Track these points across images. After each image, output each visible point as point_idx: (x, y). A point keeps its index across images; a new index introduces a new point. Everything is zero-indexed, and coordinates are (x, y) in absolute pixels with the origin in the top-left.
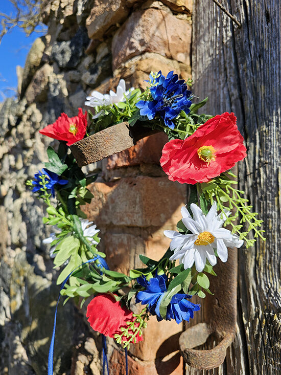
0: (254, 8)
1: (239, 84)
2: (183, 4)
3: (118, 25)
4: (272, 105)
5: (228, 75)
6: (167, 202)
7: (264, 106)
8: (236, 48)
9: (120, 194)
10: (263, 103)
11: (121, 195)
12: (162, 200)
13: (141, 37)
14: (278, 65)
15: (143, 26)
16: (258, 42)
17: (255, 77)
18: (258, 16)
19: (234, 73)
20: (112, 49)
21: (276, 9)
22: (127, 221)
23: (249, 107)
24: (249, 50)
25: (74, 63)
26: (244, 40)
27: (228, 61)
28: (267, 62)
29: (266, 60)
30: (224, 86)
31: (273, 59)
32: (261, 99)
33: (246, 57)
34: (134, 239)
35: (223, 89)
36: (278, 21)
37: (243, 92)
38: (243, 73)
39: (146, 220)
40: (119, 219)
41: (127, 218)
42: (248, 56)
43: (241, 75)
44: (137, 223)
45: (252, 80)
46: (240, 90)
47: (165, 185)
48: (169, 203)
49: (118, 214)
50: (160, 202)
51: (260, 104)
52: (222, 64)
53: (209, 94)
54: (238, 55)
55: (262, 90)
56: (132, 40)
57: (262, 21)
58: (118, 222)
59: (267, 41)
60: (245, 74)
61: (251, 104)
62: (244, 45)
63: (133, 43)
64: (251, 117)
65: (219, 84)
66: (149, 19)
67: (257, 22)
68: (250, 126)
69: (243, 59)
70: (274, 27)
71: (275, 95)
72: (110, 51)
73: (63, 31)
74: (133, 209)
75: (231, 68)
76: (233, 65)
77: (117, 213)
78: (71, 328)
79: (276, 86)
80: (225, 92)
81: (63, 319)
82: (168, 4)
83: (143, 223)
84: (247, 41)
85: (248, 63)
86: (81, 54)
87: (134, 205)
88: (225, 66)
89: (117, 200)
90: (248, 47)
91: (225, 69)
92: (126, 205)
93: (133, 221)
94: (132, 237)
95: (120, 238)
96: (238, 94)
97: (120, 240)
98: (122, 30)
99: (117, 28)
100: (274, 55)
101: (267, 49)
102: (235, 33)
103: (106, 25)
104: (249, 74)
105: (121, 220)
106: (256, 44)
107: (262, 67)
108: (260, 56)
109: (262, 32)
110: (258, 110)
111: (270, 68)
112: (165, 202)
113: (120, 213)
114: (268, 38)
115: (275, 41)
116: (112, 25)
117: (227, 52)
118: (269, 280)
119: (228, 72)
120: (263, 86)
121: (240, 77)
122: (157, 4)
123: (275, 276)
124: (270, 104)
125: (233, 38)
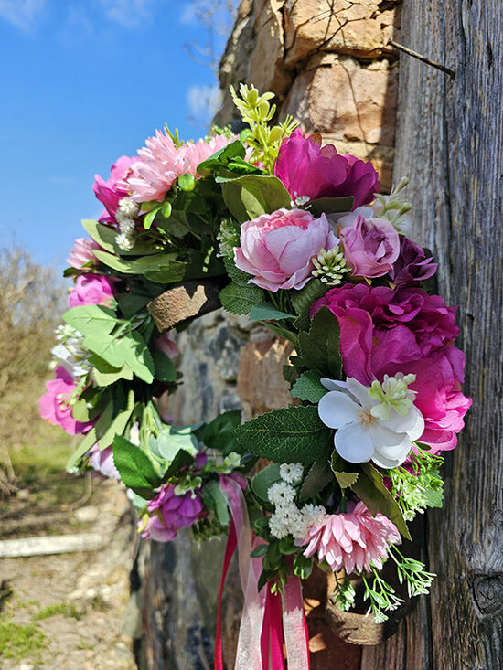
0: (473, 39)
1: (447, 178)
2: (378, 45)
4: (485, 217)
5: (434, 162)
7: (475, 218)
8: (447, 115)
10: (474, 212)
13: (305, 116)
15: (308, 98)
16: (474, 102)
17: (467, 165)
18: (477, 55)
19: (442, 158)
23: (456, 218)
24: (462, 115)
26: (457, 100)
27: (435, 138)
28: (483, 137)
29: (482, 135)
30: (429, 181)
31: (492, 133)
32: (472, 204)
33: (459, 129)
35: (427, 187)
37: (452, 191)
38: (453, 159)
42: (461, 127)
43: (450, 162)
45: (464, 170)
46: (448, 187)
49: (271, 392)
51: (470, 213)
52: (428, 143)
53: (412, 195)
54: (449, 127)
55: (475, 189)
56: (296, 120)
57: (483, 63)
59: (486, 99)
60: (456, 160)
61: (460, 213)
62: (458, 107)
64: (459, 237)
65: (424, 179)
66: (317, 85)
67: (476, 65)
68: (456, 253)
69: (454, 132)
70: (496, 73)
71: (490, 198)
75: (438, 150)
76: (440, 145)
79: (492, 183)
80: (430, 193)
84: (461, 100)
85: (461, 140)
88: (431, 148)
90: (462, 112)
91: (431, 154)
96: (444, 196)
98: (287, 105)
100: (493, 126)
101: (485, 115)
104: (459, 161)
106: (472, 104)
107: (477, 148)
108: (475, 128)
109: (481, 84)
110: (468, 223)
111: (487, 149)
113: (272, 389)
114: (488, 94)
115: (496, 100)
117: (434, 124)
118: (463, 521)
119: (434, 158)
120: (476, 182)
121: (450, 165)
122: (330, 59)
123: (471, 516)
124: (483, 214)
125: (444, 96)
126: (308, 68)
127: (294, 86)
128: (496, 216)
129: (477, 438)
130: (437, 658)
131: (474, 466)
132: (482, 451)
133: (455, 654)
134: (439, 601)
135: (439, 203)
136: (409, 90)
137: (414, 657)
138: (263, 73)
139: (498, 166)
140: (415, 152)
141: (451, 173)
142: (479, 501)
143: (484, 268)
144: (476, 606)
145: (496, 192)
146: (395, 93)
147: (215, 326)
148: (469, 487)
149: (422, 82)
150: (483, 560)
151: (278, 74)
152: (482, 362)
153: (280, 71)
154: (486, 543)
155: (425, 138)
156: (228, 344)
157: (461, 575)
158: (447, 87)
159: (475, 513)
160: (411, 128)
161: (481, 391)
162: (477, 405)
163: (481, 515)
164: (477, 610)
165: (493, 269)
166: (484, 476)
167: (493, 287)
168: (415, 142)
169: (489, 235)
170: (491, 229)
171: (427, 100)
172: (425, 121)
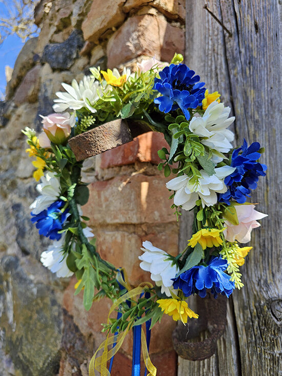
0: (243, 19)
1: (230, 88)
2: (177, 13)
3: (114, 29)
4: (261, 108)
5: (219, 80)
6: (161, 200)
7: (254, 109)
8: (227, 56)
9: (114, 192)
10: (252, 107)
11: (116, 194)
12: (156, 198)
13: (136, 42)
14: (266, 72)
15: (138, 31)
16: (247, 50)
17: (245, 82)
18: (247, 27)
19: (225, 78)
20: (108, 52)
21: (264, 20)
22: (121, 219)
23: (239, 110)
24: (239, 57)
25: (67, 64)
26: (235, 48)
27: (218, 67)
28: (256, 68)
29: (255, 67)
31: (262, 66)
32: (250, 102)
33: (237, 63)
34: (128, 236)
36: (266, 32)
37: (234, 95)
38: (234, 78)
39: (140, 217)
40: (112, 217)
41: (121, 216)
42: (239, 63)
43: (232, 80)
44: (131, 220)
45: (242, 84)
46: (231, 93)
47: (159, 183)
48: (163, 202)
49: (113, 212)
50: (155, 200)
51: (249, 107)
52: (214, 69)
54: (229, 62)
55: (252, 94)
56: (128, 44)
57: (252, 31)
58: (111, 220)
59: (256, 49)
60: (235, 79)
61: (241, 107)
62: (235, 52)
63: (128, 46)
64: (241, 119)
66: (144, 24)
67: (247, 32)
68: (240, 128)
69: (234, 65)
70: (262, 37)
71: (264, 99)
72: (105, 53)
73: (56, 32)
74: (127, 206)
75: (221, 73)
76: (224, 71)
77: (111, 211)
78: (59, 332)
79: (265, 91)
81: (51, 323)
82: (163, 11)
83: (137, 220)
84: (238, 48)
85: (239, 69)
86: (74, 56)
87: (129, 203)
88: (216, 72)
89: (111, 199)
90: (238, 55)
91: (217, 75)
92: (120, 203)
93: (128, 219)
94: (126, 234)
95: (114, 235)
96: (228, 98)
97: (114, 238)
98: (118, 34)
99: (113, 32)
100: (263, 63)
101: (256, 57)
102: (226, 41)
103: (103, 29)
104: (239, 80)
105: (115, 218)
106: (246, 52)
107: (251, 73)
108: (249, 63)
109: (252, 41)
110: (248, 113)
111: (259, 74)
112: (159, 200)
113: (113, 211)
114: (257, 46)
115: (264, 50)
116: (108, 29)
117: (218, 59)
118: (259, 273)
119: (219, 78)
120: (252, 91)
121: (231, 82)
122: (153, 11)
123: (264, 269)
124: (259, 107)
125: (225, 45)
127: (126, 22)
128: (268, 108)
129: (265, 226)
130: (244, 355)
131: (264, 241)
132: (269, 233)
133: (258, 349)
134: (244, 322)
136: (195, 41)
137: (226, 359)
139: (268, 83)
141: (233, 86)
142: (270, 260)
143: (262, 135)
144: (274, 318)
145: (268, 95)
146: (184, 42)
148: (261, 254)
149: (205, 37)
150: (277, 291)
151: (119, 12)
152: (265, 184)
153: (120, 10)
154: (277, 282)
155: (211, 67)
157: (260, 303)
159: (267, 267)
160: (198, 61)
161: (266, 200)
162: (263, 208)
163: (272, 267)
164: (276, 320)
165: (269, 136)
166: (272, 246)
167: (269, 145)
168: (202, 69)
169: (264, 118)
170: (266, 115)
171: (210, 47)
172: (210, 58)
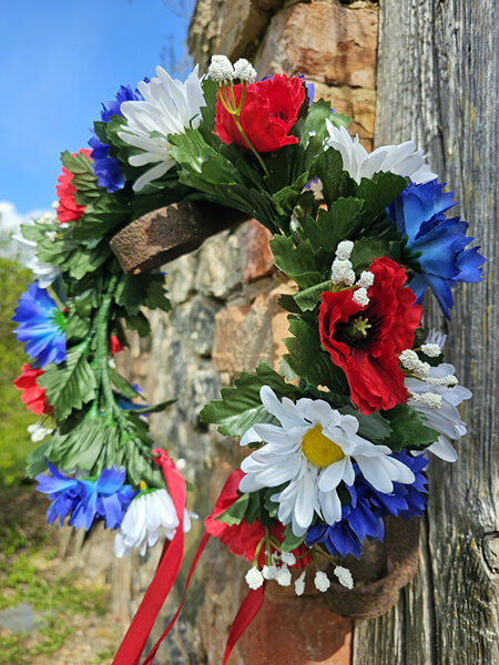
1: (439, 108)
3: (256, 42)
4: (485, 142)
5: (423, 94)
8: (436, 42)
10: (471, 140)
13: (284, 57)
15: (286, 38)
16: (468, 23)
17: (461, 91)
23: (451, 149)
24: (455, 40)
26: (449, 22)
27: (423, 68)
28: (479, 57)
31: (489, 51)
33: (450, 54)
35: (416, 122)
37: (445, 123)
38: (445, 88)
42: (453, 52)
43: (442, 92)
45: (458, 97)
46: (441, 119)
51: (467, 142)
52: (416, 75)
54: (440, 54)
55: (471, 115)
56: (274, 64)
59: (481, 16)
61: (455, 143)
62: (449, 32)
63: (273, 68)
65: (412, 114)
66: (295, 22)
69: (445, 59)
75: (427, 81)
76: (430, 74)
80: (419, 129)
84: (453, 23)
85: (453, 66)
88: (419, 79)
90: (454, 37)
91: (420, 85)
96: (436, 129)
101: (480, 34)
104: (453, 88)
106: (465, 25)
107: (472, 71)
108: (470, 50)
111: (483, 69)
116: (249, 44)
117: (422, 54)
118: (468, 475)
119: (423, 90)
120: (472, 107)
121: (441, 95)
123: (477, 469)
125: (433, 22)
126: (286, 5)
127: (271, 26)
130: (441, 626)
131: (479, 415)
132: (488, 397)
134: (442, 566)
135: (429, 138)
138: (237, 12)
140: (401, 87)
141: (443, 103)
144: (486, 566)
146: (376, 34)
147: (187, 300)
150: (493, 515)
151: (254, 12)
152: (485, 299)
153: (256, 8)
154: (495, 496)
155: (412, 71)
156: (202, 315)
157: (467, 534)
158: (436, 12)
159: (481, 467)
160: (396, 64)
161: (484, 331)
162: (480, 347)
163: (490, 465)
164: (488, 572)
165: (495, 199)
166: (491, 423)
167: (495, 216)
169: (489, 162)
170: (492, 155)
171: (413, 29)
172: (411, 52)
